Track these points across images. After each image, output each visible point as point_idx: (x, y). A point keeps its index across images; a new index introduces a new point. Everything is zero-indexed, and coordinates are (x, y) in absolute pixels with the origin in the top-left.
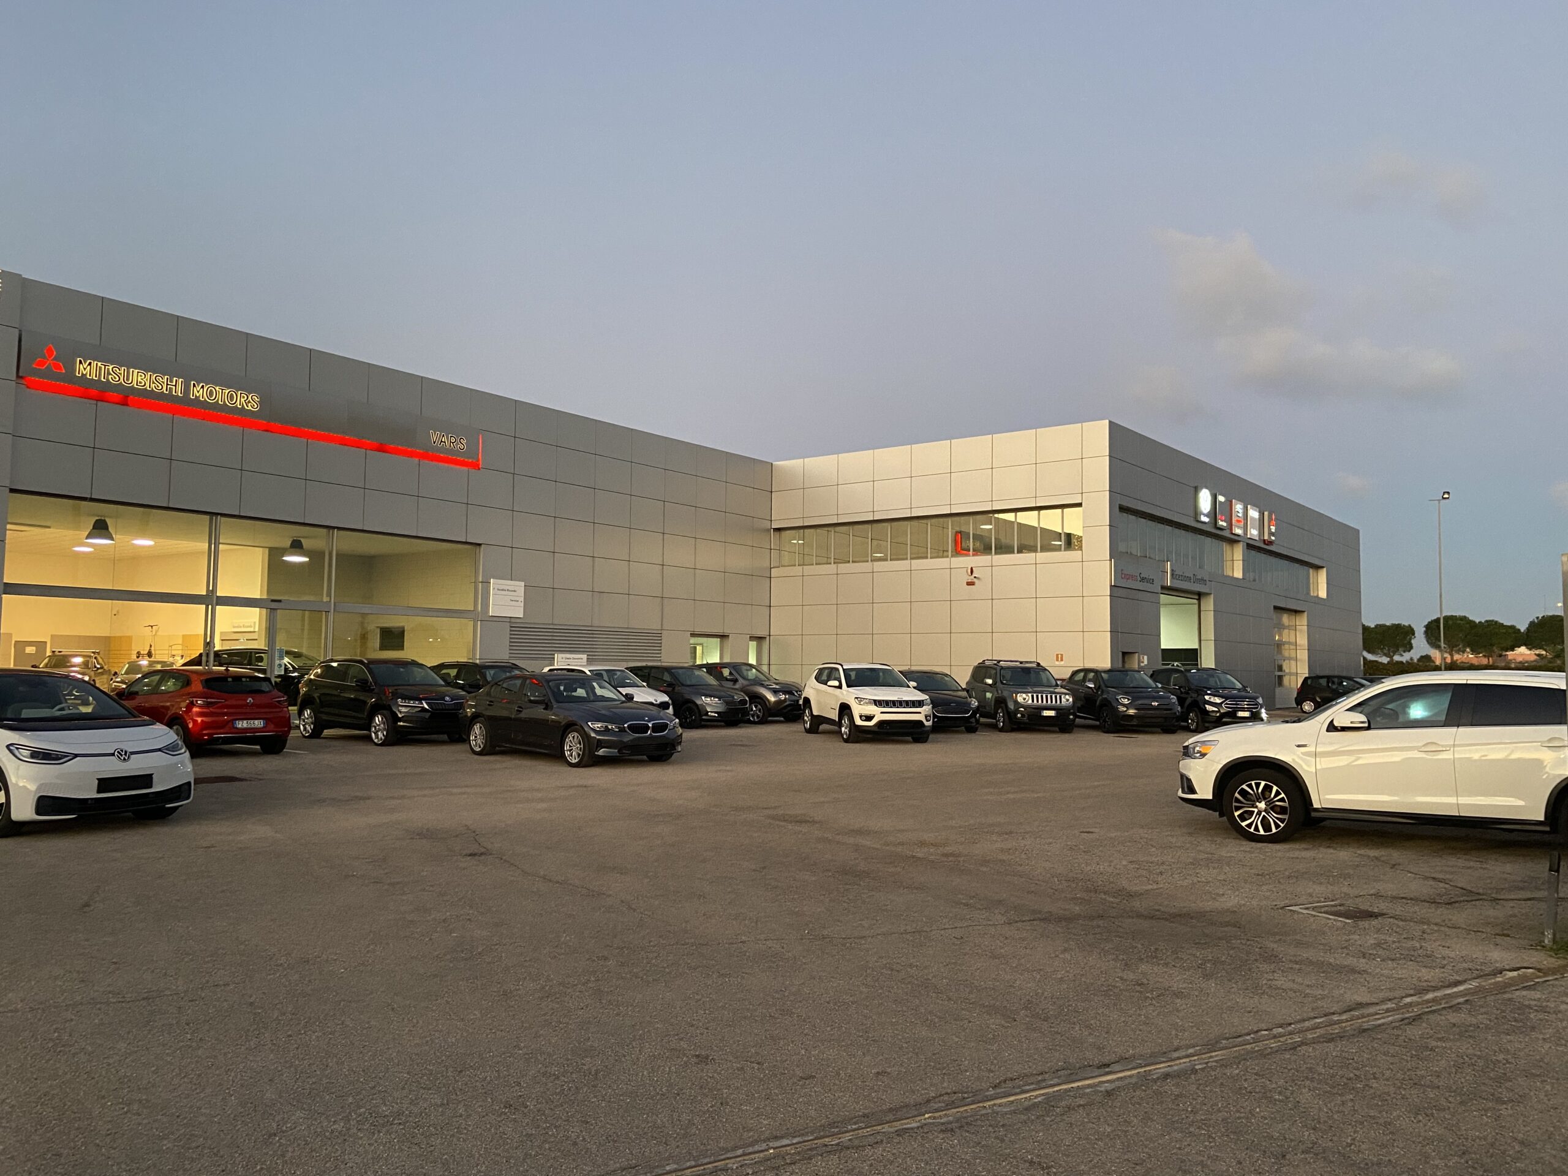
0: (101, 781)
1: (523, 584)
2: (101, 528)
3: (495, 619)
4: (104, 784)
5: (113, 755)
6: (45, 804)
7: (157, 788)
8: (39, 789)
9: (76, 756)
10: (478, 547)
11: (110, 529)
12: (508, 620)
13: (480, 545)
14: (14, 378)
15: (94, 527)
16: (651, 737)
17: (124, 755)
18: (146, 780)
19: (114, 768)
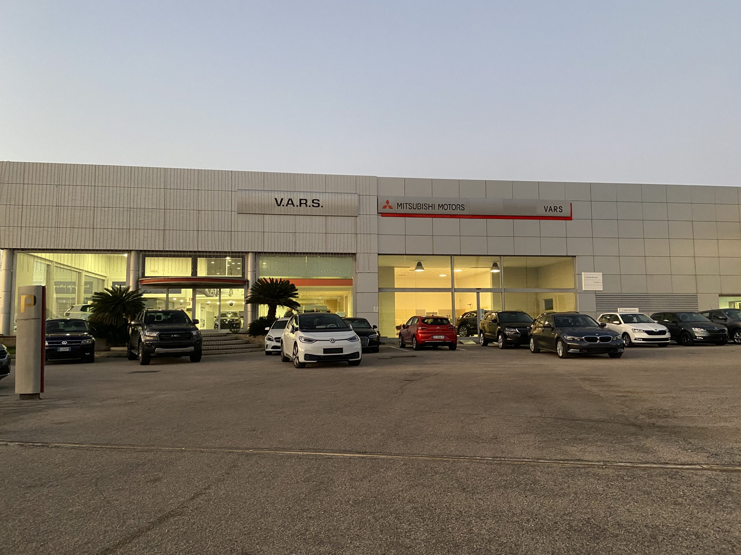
0: (324, 349)
1: (601, 273)
2: (419, 265)
3: (585, 292)
4: (326, 351)
5: (329, 340)
6: (307, 356)
7: (345, 353)
8: (305, 351)
9: (317, 340)
10: (574, 258)
11: (423, 266)
12: (594, 292)
13: (575, 256)
14: (376, 213)
15: (417, 266)
16: (599, 344)
17: (333, 341)
18: (341, 350)
19: (329, 345)
